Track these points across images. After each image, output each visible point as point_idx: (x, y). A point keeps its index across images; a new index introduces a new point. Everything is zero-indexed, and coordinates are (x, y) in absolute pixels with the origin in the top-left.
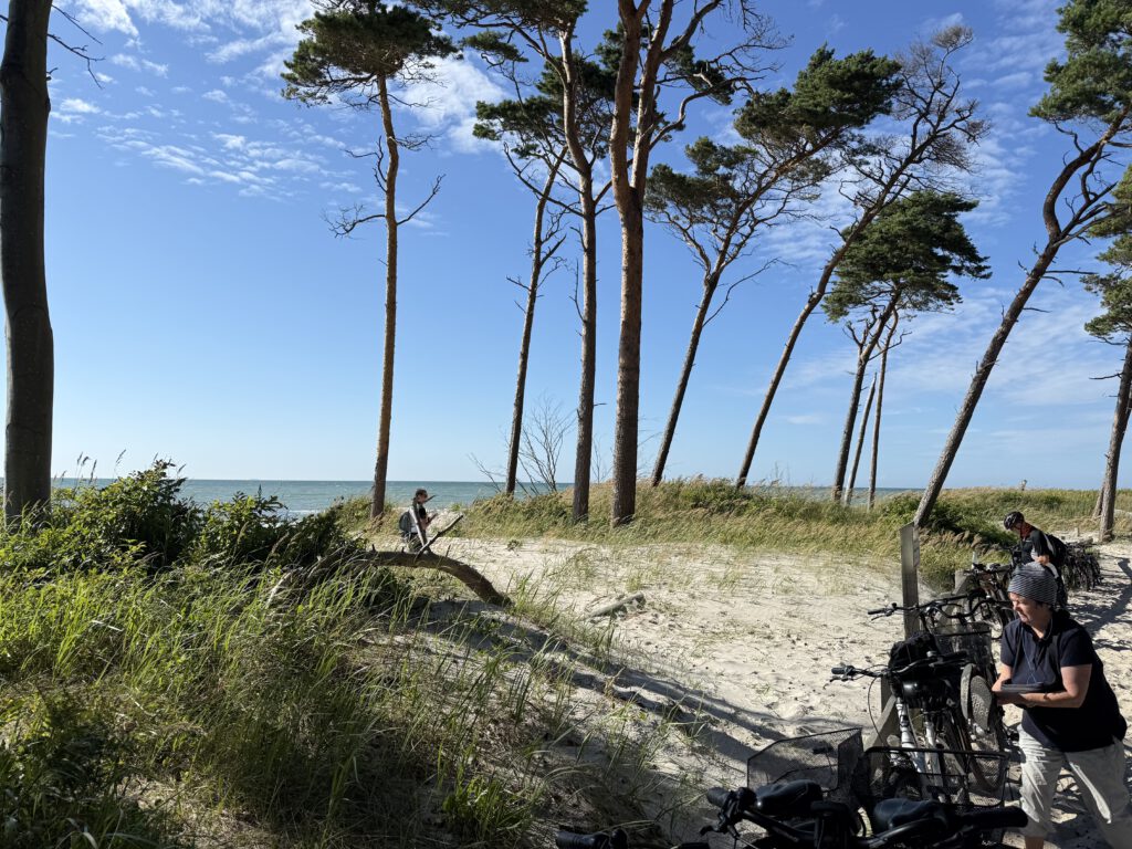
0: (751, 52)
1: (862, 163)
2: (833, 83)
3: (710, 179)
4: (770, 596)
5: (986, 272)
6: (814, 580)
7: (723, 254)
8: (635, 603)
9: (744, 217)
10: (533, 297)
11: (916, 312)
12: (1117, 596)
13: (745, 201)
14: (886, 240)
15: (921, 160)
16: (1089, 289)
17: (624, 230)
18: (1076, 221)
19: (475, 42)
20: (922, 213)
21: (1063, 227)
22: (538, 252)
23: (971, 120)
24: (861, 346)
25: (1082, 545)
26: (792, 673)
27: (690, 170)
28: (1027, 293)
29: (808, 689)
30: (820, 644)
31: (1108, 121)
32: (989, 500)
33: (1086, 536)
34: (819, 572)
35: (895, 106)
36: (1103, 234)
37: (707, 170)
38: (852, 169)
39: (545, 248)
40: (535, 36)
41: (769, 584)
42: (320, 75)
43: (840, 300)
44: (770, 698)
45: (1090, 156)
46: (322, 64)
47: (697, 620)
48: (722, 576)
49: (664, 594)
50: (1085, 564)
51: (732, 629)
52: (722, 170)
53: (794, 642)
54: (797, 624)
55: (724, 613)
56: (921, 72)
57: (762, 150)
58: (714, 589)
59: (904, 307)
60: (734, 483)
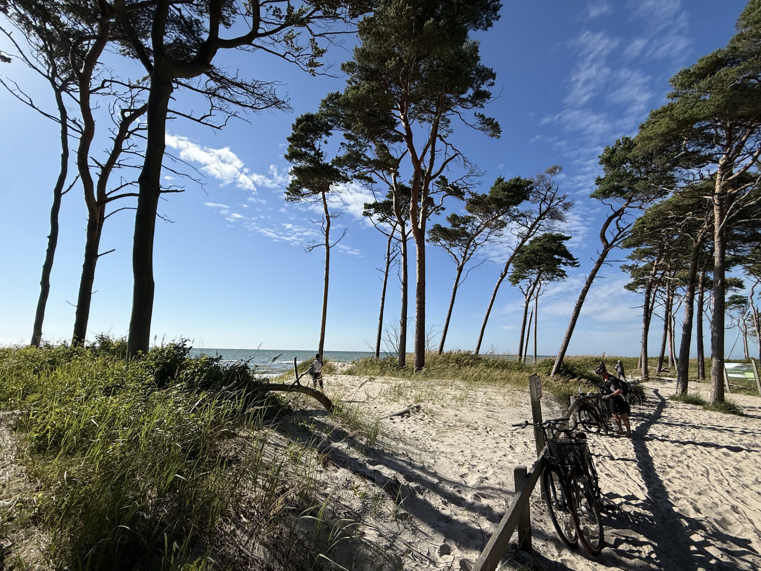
0: (470, 178)
1: (519, 220)
2: (504, 190)
3: (457, 229)
4: (479, 407)
5: (578, 264)
6: (502, 398)
7: (464, 258)
8: (415, 409)
9: (472, 243)
10: (387, 276)
11: (548, 281)
12: (655, 408)
13: (471, 238)
14: (533, 253)
15: (544, 219)
16: (624, 271)
17: (417, 245)
18: (615, 240)
19: (355, 177)
20: (548, 241)
21: (609, 243)
22: (389, 258)
23: (564, 202)
24: (526, 295)
25: (634, 383)
26: (481, 452)
27: (448, 226)
28: (596, 270)
29: (488, 463)
30: (501, 433)
31: (625, 198)
32: (588, 361)
33: (637, 378)
34: (505, 395)
35: (531, 198)
36: (628, 247)
37: (454, 225)
38: (515, 223)
39: (391, 257)
40: (381, 174)
41: (480, 400)
42: (300, 192)
43: (515, 277)
44: (464, 470)
45: (619, 213)
46: (300, 188)
47: (443, 419)
48: (459, 395)
49: (430, 405)
50: (637, 392)
51: (458, 424)
52: (462, 226)
53: (488, 432)
54: (491, 422)
55: (456, 415)
56: (541, 184)
57: (478, 218)
58: (454, 403)
59: (543, 280)
60: (474, 353)
